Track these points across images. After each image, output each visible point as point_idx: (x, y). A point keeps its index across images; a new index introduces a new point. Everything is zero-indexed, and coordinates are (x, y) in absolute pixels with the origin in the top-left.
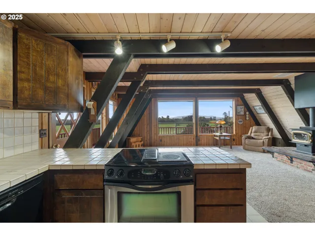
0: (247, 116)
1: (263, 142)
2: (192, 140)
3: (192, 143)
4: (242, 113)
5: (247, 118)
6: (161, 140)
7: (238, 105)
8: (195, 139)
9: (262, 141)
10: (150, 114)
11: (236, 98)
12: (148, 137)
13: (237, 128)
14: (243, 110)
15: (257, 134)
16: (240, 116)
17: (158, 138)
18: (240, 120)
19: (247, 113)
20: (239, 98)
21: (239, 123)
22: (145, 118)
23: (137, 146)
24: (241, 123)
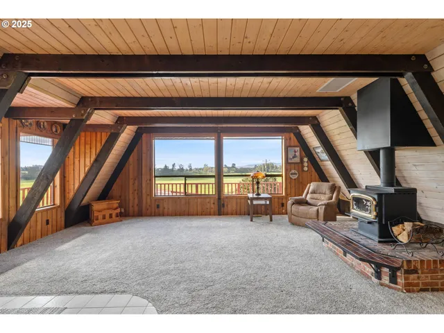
0: (306, 164)
1: (318, 210)
2: (212, 206)
3: (212, 211)
4: (297, 160)
5: (306, 169)
6: (158, 206)
7: (290, 146)
8: (216, 203)
9: (315, 208)
10: (140, 160)
11: (287, 134)
12: (136, 201)
13: (289, 185)
14: (298, 154)
15: (315, 196)
16: (293, 165)
17: (153, 201)
18: (293, 171)
19: (306, 159)
20: (292, 135)
21: (291, 176)
22: (131, 167)
23: (107, 216)
24: (296, 176)
